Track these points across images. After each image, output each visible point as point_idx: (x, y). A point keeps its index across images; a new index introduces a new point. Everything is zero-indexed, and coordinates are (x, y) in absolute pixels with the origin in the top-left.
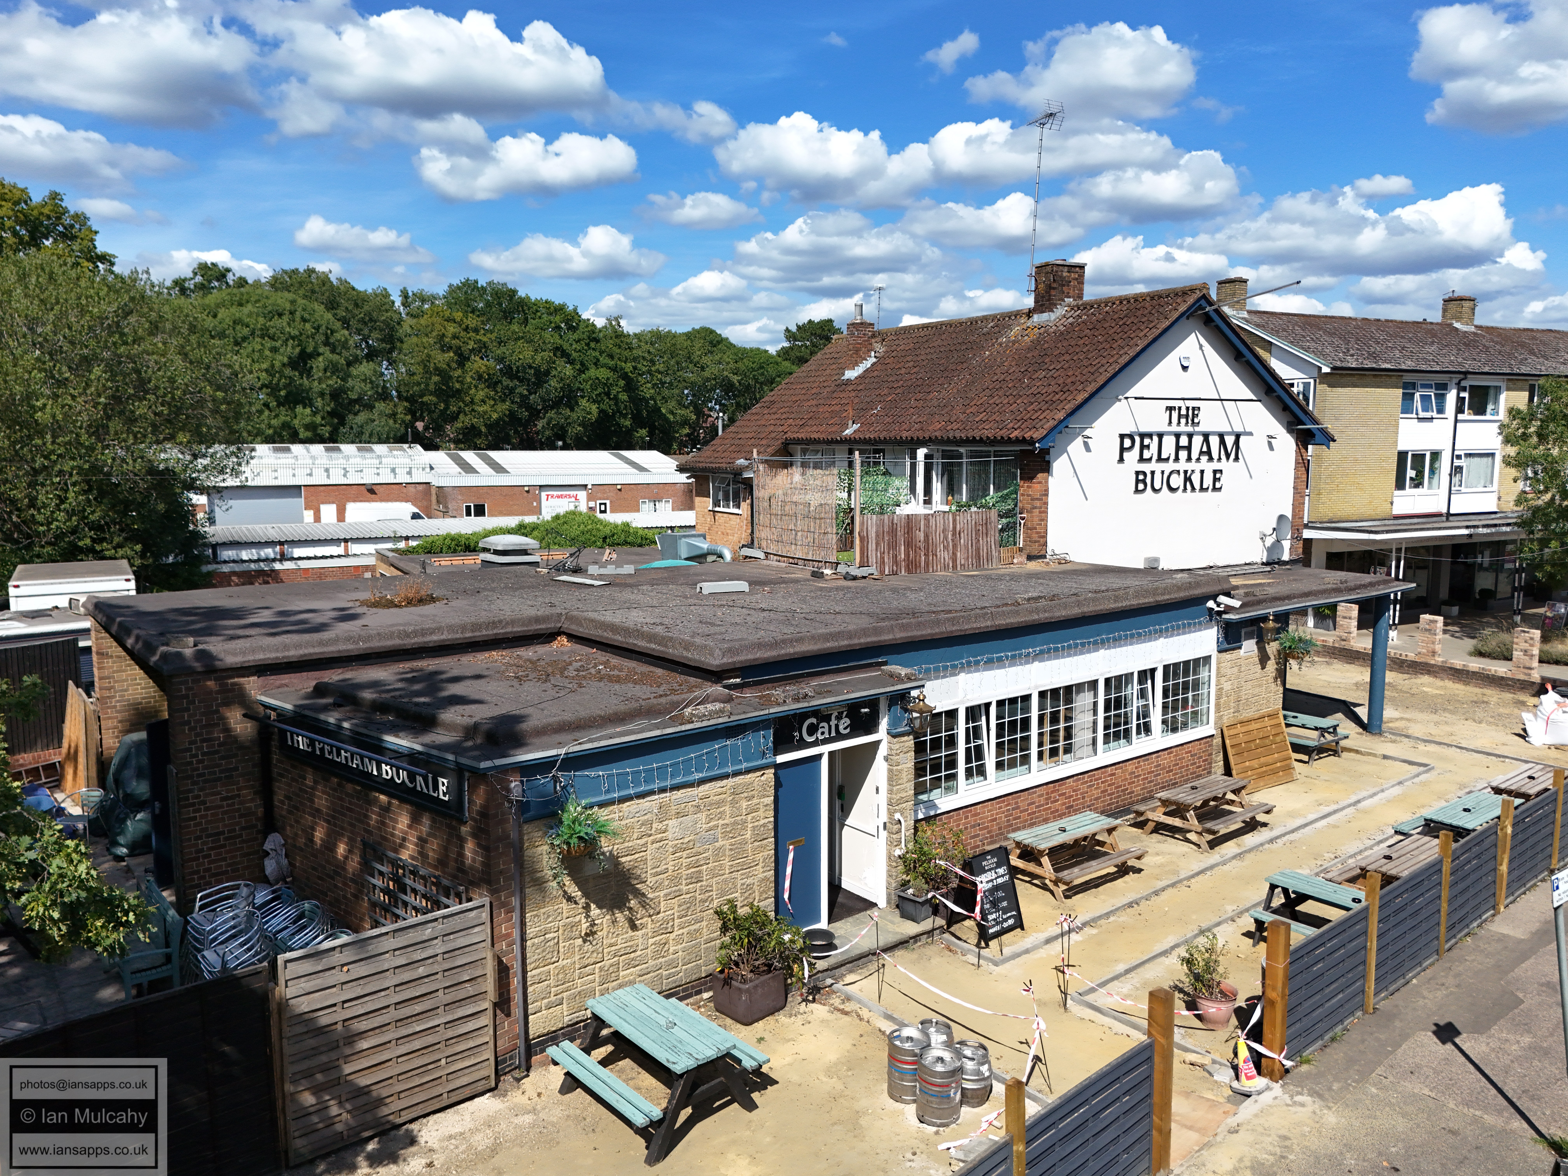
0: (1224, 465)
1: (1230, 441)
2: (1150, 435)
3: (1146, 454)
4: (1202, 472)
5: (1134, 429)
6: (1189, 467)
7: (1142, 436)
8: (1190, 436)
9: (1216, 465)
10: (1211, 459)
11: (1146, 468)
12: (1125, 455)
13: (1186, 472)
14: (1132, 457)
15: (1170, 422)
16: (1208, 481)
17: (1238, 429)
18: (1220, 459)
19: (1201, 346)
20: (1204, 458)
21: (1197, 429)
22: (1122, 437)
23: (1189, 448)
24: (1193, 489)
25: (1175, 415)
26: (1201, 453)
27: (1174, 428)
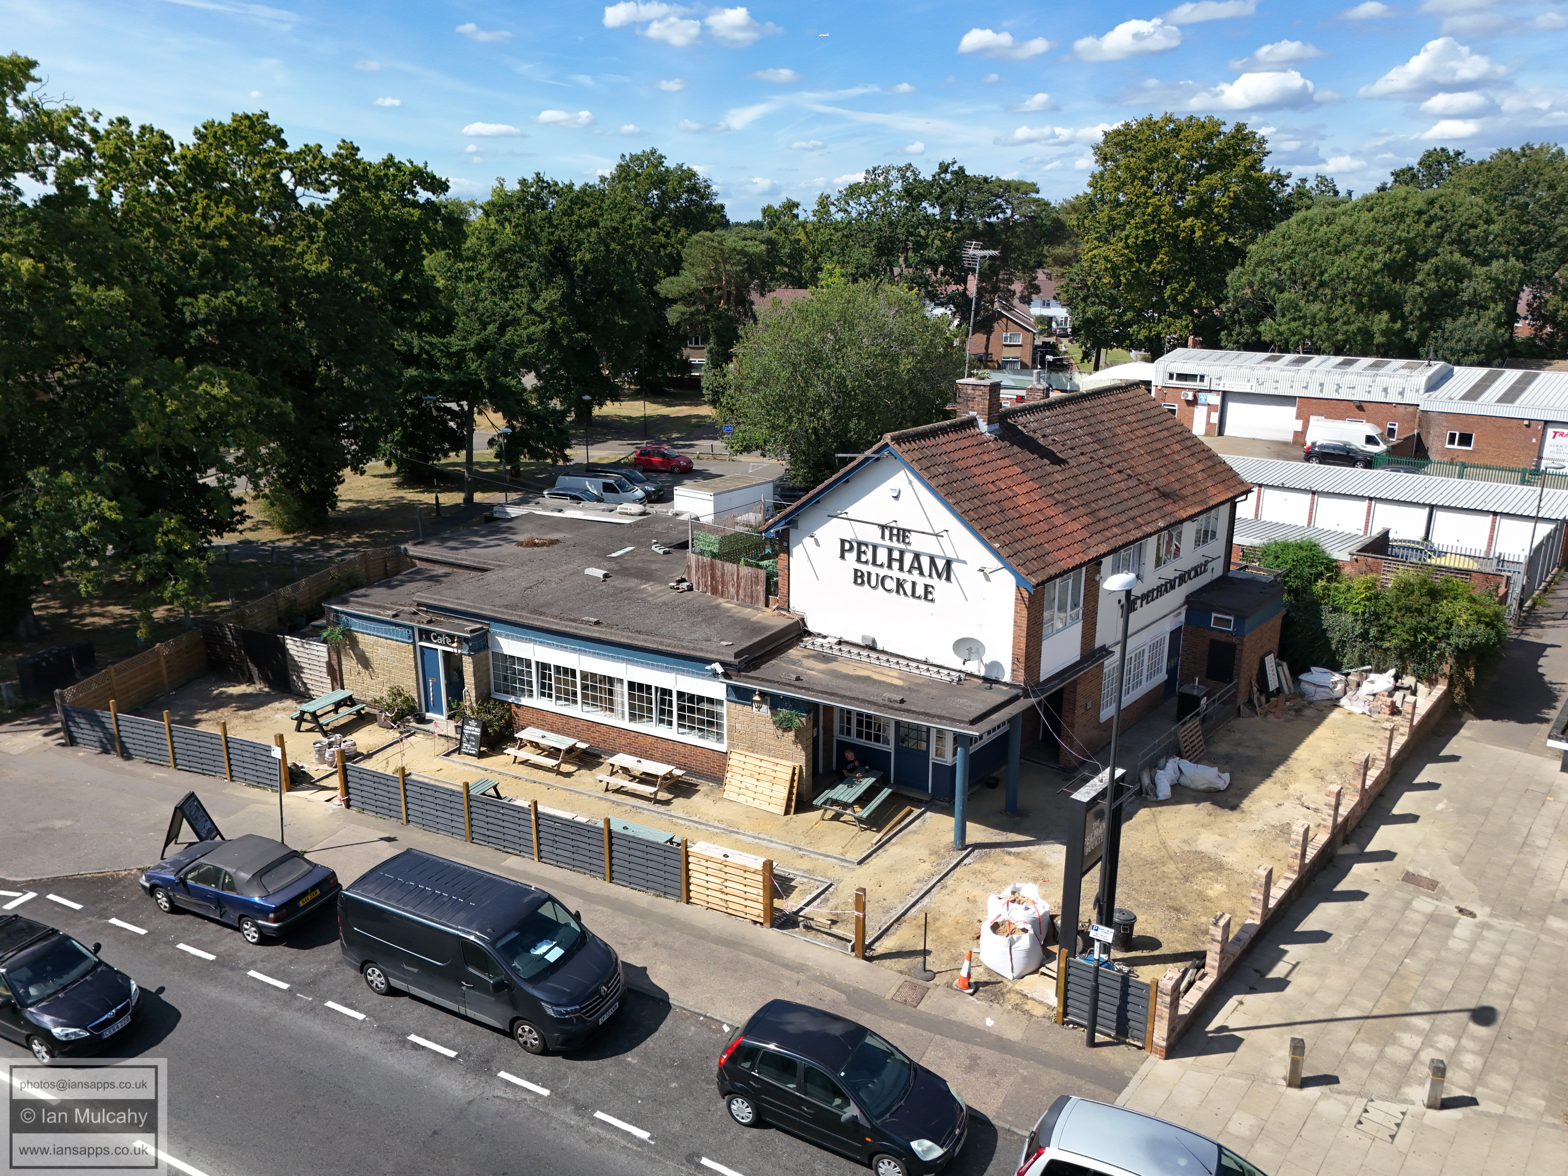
0: (935, 581)
1: (941, 564)
2: (866, 545)
3: (864, 558)
4: (914, 584)
5: (853, 537)
6: (902, 576)
7: (860, 544)
8: (902, 553)
9: (928, 581)
10: (921, 573)
11: (865, 568)
12: (847, 555)
13: (898, 579)
14: (851, 556)
15: (883, 537)
16: (920, 591)
17: (951, 555)
18: (930, 576)
19: (910, 482)
20: (916, 572)
21: (909, 547)
22: (843, 541)
23: (901, 561)
24: (905, 594)
25: (887, 532)
26: (912, 567)
27: (887, 542)
